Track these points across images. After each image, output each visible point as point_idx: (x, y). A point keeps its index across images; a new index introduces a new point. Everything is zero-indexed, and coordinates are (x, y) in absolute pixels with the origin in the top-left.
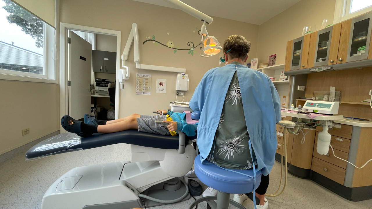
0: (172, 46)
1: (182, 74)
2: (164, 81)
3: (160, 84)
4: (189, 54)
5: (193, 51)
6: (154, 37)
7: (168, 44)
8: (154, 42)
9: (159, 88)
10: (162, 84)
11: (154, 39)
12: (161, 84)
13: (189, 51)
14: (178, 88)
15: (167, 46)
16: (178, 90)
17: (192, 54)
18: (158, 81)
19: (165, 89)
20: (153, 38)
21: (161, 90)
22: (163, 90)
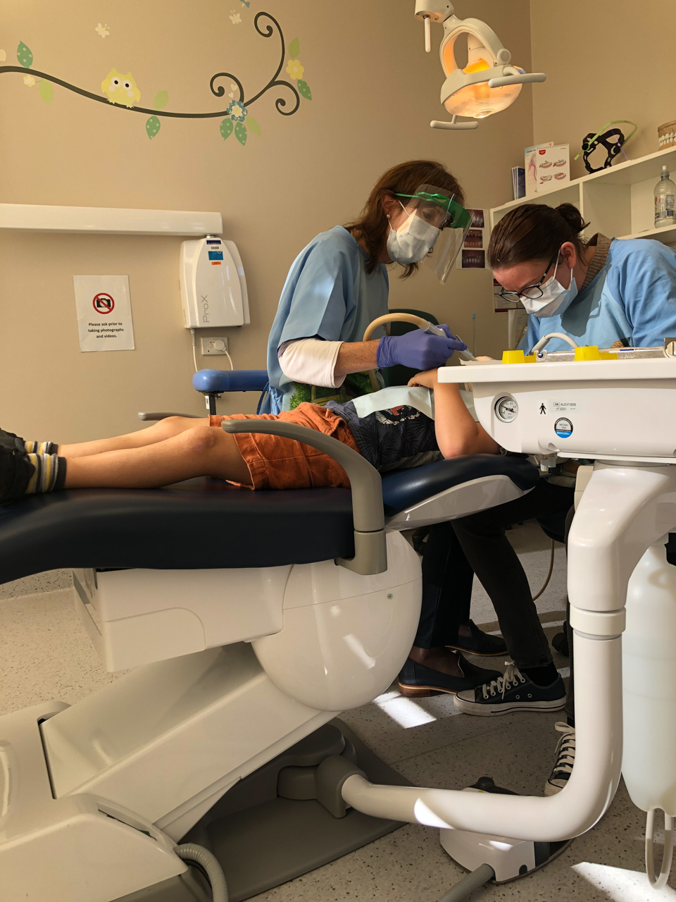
0: (132, 97)
1: (209, 242)
2: (115, 285)
3: (98, 302)
4: (225, 135)
5: (242, 119)
6: (24, 51)
7: (107, 90)
8: (29, 80)
9: (93, 328)
10: (110, 305)
11: (30, 61)
12: (103, 303)
13: (224, 122)
14: (193, 318)
15: (105, 101)
16: (198, 325)
17: (242, 138)
18: (85, 287)
19: (127, 326)
20: (20, 59)
21: (109, 336)
22: (115, 333)
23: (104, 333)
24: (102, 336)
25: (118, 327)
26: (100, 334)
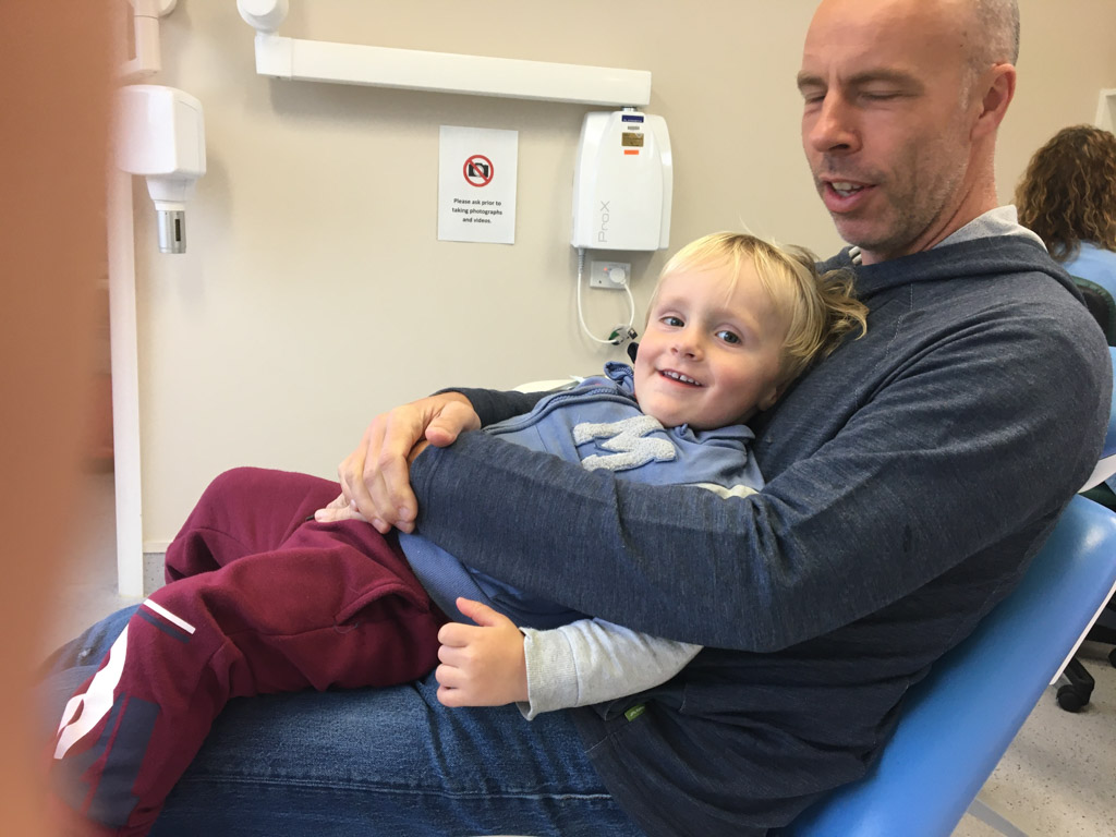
1: (625, 118)
3: (470, 168)
9: (461, 207)
10: (487, 173)
12: (478, 170)
16: (590, 244)
19: (509, 208)
21: (481, 221)
22: (489, 217)
23: (475, 216)
24: (471, 220)
25: (494, 208)
26: (468, 216)
